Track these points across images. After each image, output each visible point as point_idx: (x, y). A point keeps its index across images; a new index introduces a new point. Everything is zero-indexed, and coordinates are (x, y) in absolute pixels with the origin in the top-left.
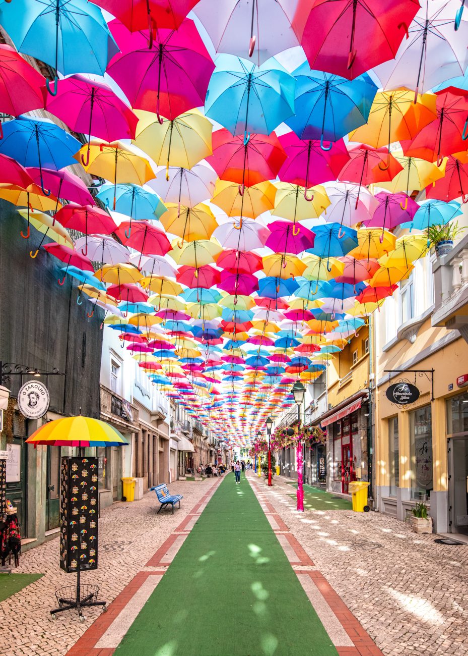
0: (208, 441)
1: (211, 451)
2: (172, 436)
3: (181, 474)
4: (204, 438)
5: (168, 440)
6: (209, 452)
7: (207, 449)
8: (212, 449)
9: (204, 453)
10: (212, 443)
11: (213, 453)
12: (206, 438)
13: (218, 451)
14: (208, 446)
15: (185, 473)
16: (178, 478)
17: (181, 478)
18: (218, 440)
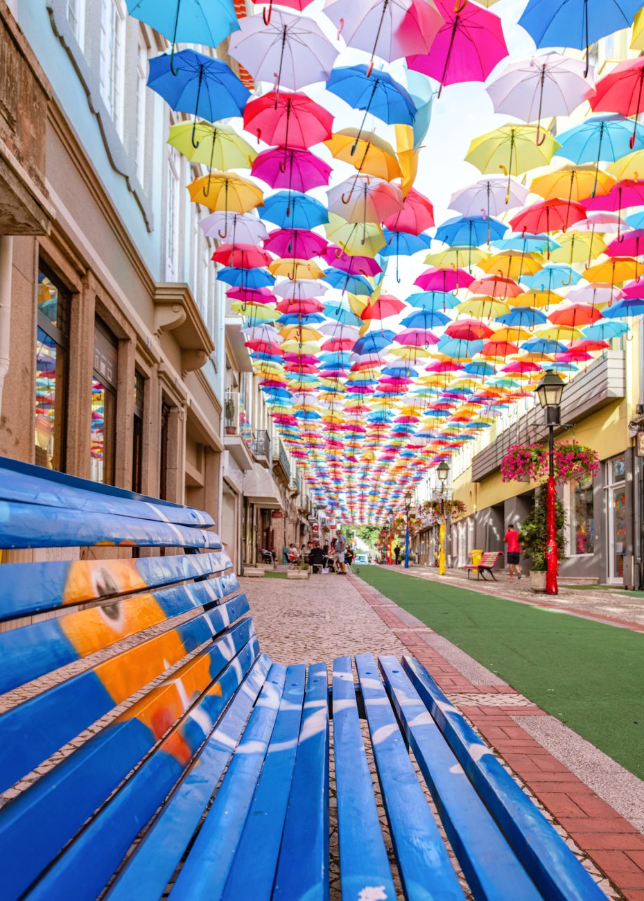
0: (297, 503)
1: (303, 526)
2: (226, 443)
3: (248, 562)
4: (292, 493)
5: (219, 452)
6: (299, 527)
7: (296, 519)
8: (304, 521)
9: (290, 527)
10: (304, 508)
11: (305, 528)
12: (294, 496)
13: (313, 528)
14: (297, 512)
15: (257, 562)
16: (242, 571)
17: (249, 571)
18: (315, 502)
